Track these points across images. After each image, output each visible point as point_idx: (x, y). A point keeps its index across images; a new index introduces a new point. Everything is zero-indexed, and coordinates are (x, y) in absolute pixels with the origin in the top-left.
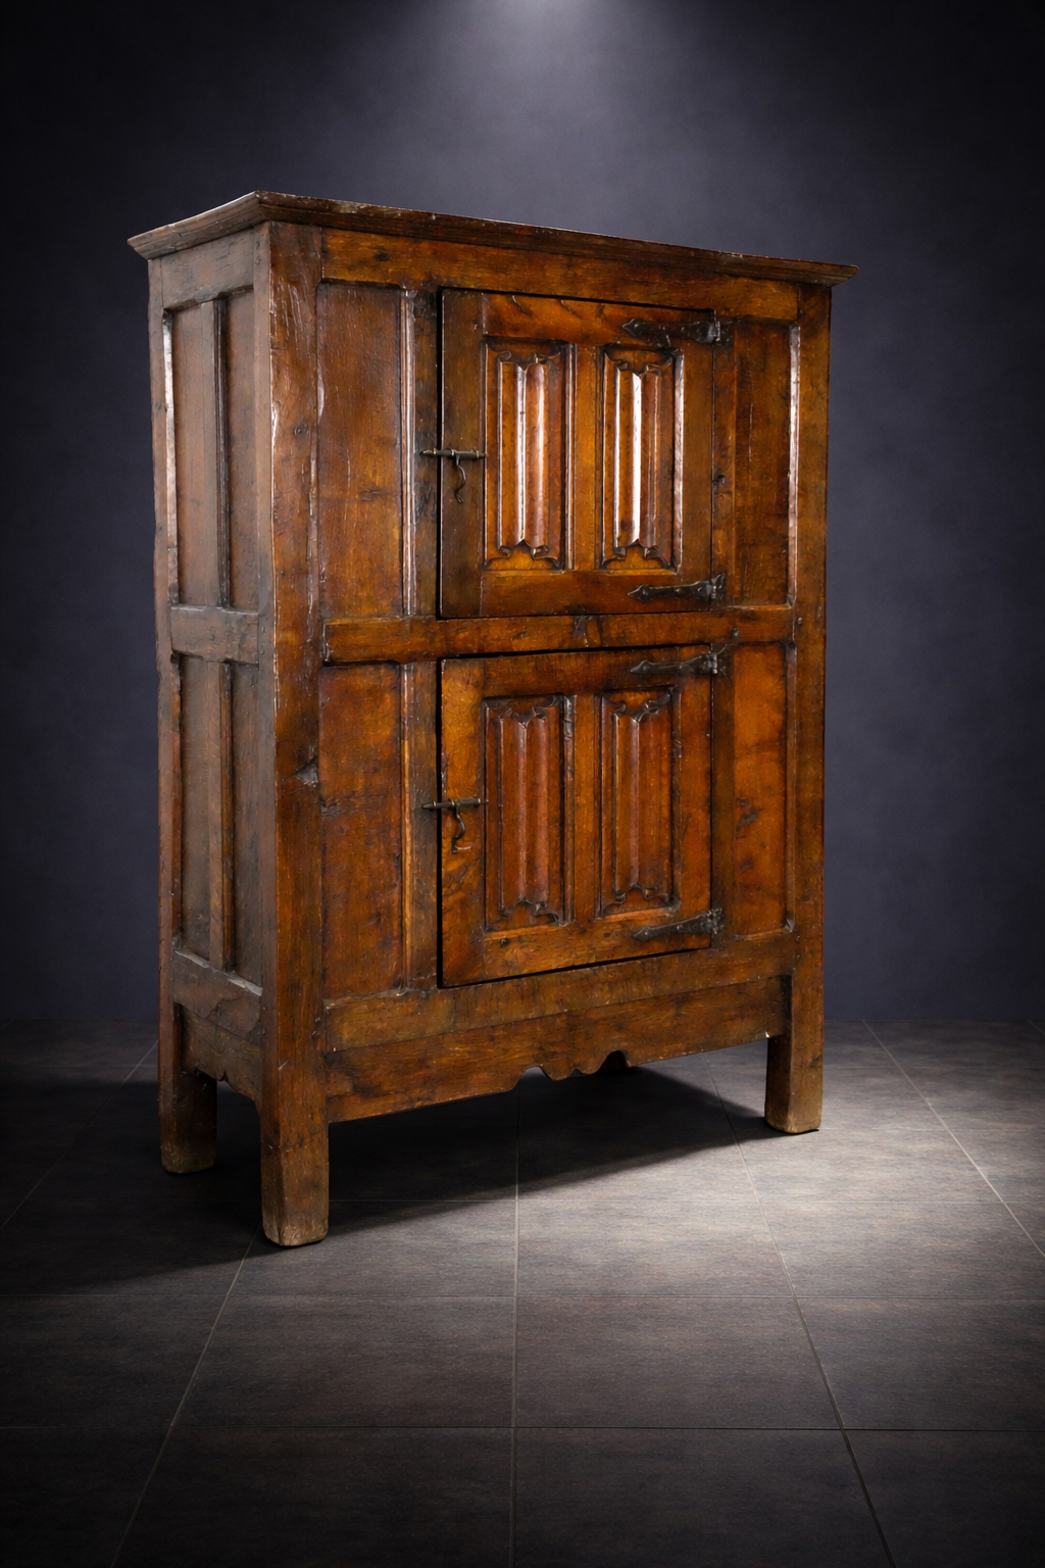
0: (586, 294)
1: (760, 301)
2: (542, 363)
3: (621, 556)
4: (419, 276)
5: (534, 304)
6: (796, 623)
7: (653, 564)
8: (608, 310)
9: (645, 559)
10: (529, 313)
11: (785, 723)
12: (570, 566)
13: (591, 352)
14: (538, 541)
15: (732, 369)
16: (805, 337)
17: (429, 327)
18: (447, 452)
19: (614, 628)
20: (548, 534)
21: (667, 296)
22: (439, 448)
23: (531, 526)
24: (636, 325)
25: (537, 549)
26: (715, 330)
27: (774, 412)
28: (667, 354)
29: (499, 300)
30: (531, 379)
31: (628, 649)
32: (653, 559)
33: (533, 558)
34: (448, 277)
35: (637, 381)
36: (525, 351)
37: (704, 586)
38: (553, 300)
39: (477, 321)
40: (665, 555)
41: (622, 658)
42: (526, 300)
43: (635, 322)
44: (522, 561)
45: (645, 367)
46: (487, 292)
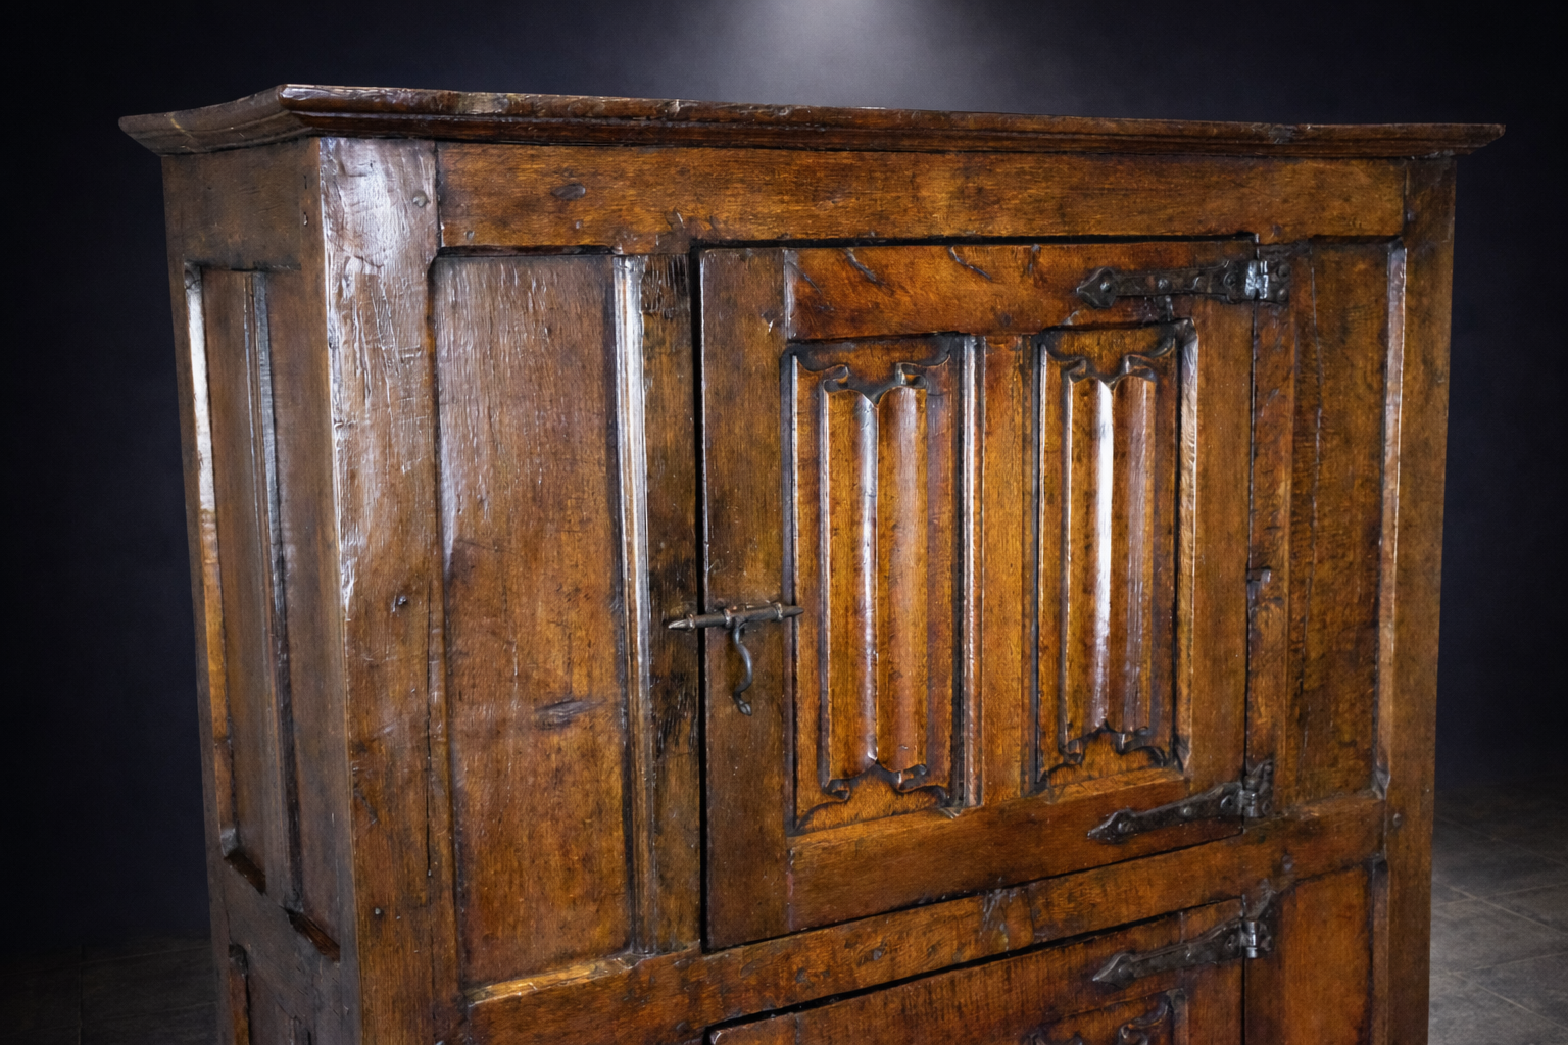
0: (1003, 227)
1: (1337, 203)
2: (912, 383)
3: (1074, 756)
4: (650, 223)
5: (895, 261)
6: (1391, 822)
7: (1140, 759)
8: (1047, 257)
9: (1122, 753)
10: (882, 281)
11: (1369, 1011)
12: (972, 799)
13: (1011, 350)
14: (910, 756)
15: (1287, 350)
16: (1415, 268)
17: (675, 335)
18: (718, 618)
19: (1059, 905)
20: (930, 742)
21: (1162, 216)
22: (701, 612)
23: (890, 730)
24: (1104, 286)
25: (906, 771)
26: (1259, 273)
27: (1360, 421)
28: (1169, 333)
29: (821, 259)
30: (888, 417)
31: (1087, 938)
32: (1138, 750)
33: (899, 791)
34: (711, 220)
35: (1106, 395)
36: (873, 361)
37: (1233, 793)
38: (936, 249)
39: (775, 315)
40: (1163, 740)
41: (1077, 956)
42: (876, 255)
43: (1101, 280)
44: (873, 798)
45: (1121, 362)
46: (796, 244)
